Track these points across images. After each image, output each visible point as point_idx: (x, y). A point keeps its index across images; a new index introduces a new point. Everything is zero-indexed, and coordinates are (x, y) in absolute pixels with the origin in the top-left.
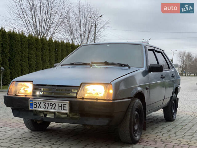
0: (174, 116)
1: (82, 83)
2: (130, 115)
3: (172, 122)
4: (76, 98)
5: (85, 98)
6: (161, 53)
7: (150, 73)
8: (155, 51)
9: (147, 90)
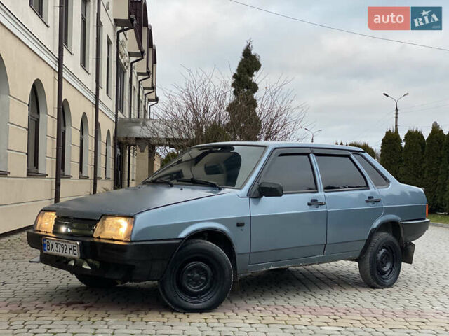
1: (103, 215)
4: (92, 237)
5: (101, 237)
6: (348, 156)
7: (262, 197)
8: (312, 156)
9: (240, 228)
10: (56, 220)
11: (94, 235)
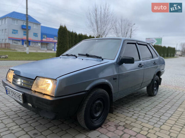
0: (155, 92)
1: (37, 77)
2: (85, 107)
3: (153, 97)
4: (31, 90)
5: (37, 90)
6: (146, 45)
7: (123, 63)
8: (137, 44)
9: (115, 80)
10: (14, 75)
11: (32, 89)
